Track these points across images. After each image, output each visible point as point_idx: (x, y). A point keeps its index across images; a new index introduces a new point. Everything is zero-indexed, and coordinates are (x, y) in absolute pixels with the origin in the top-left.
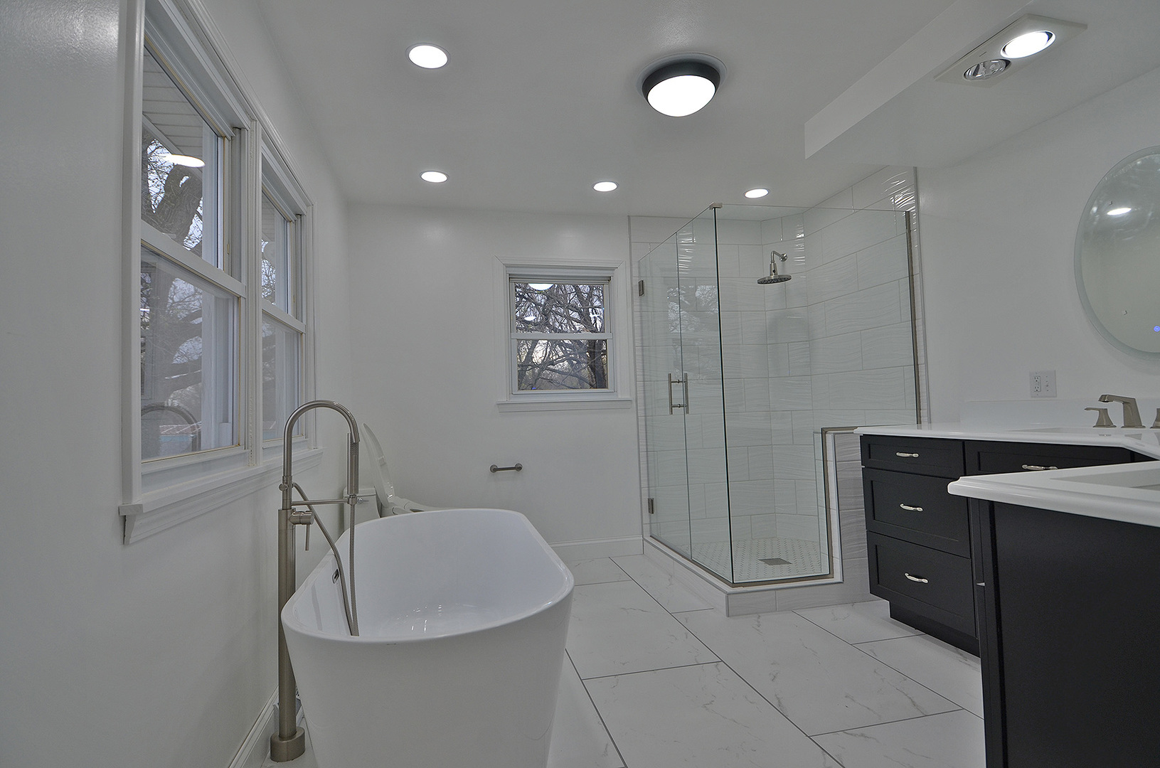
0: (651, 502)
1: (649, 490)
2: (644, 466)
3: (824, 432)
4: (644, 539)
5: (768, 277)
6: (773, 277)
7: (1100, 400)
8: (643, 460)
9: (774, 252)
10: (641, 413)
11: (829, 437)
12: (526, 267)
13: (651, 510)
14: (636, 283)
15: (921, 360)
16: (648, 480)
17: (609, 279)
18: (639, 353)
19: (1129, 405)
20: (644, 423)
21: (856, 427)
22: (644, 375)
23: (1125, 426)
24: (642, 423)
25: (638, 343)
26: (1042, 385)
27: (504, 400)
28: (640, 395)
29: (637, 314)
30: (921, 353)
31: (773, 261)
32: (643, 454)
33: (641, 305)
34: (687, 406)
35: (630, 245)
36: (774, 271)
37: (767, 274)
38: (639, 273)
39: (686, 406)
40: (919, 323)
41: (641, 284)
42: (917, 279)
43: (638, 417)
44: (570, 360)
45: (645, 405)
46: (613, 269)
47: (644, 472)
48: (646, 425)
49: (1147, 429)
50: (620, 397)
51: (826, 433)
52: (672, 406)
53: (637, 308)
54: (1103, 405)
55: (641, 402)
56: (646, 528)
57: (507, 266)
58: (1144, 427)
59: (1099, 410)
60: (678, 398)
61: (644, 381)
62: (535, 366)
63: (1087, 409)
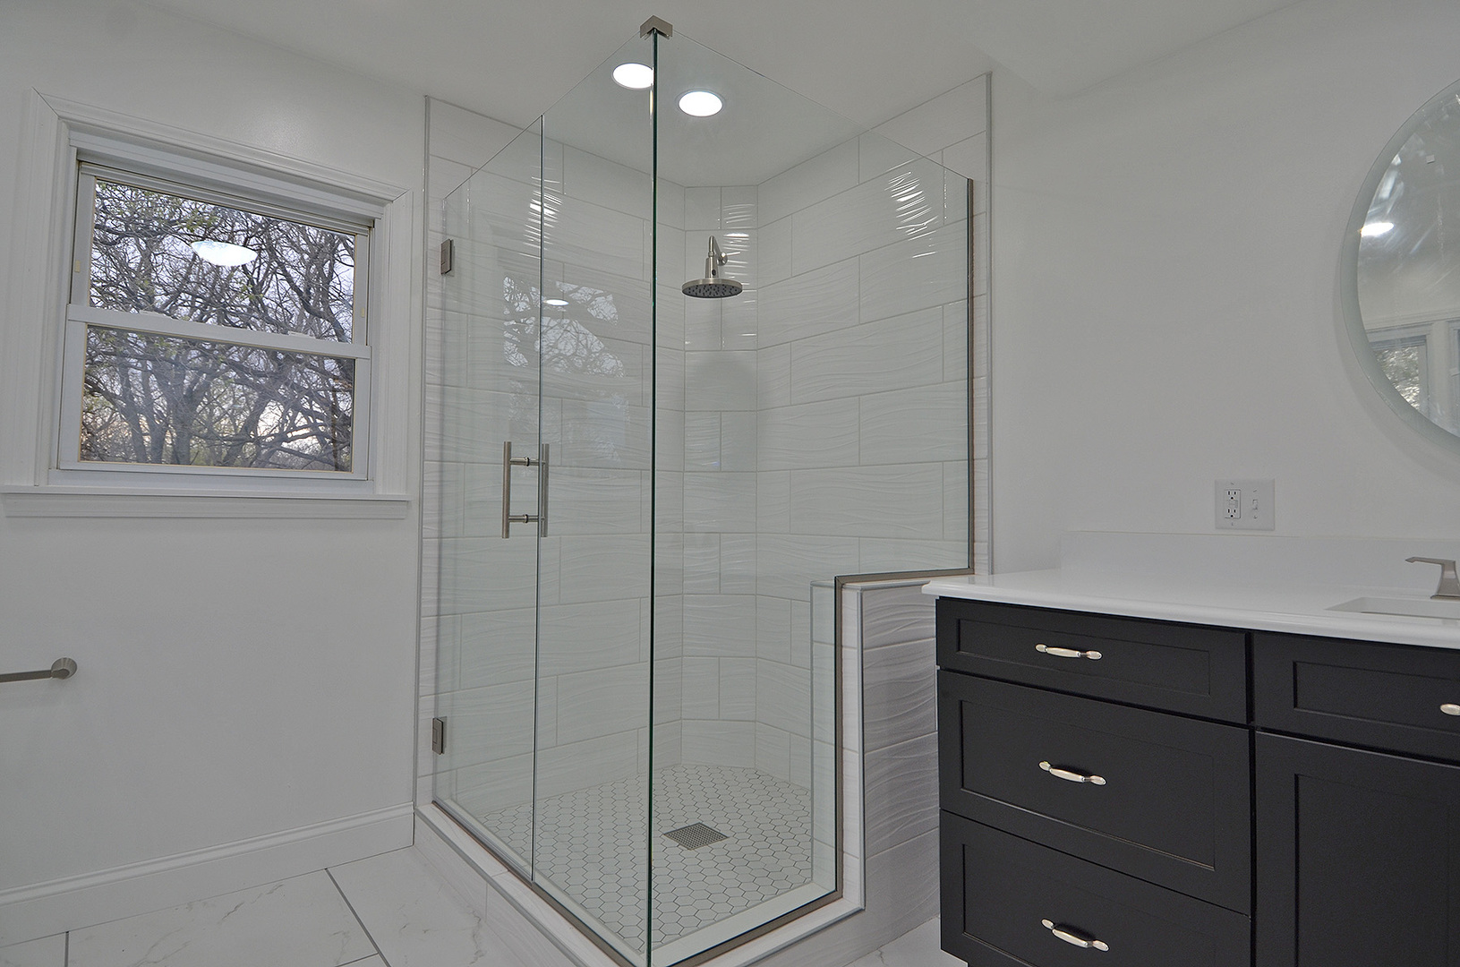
0: (440, 728)
1: (436, 700)
2: (428, 646)
3: (839, 585)
4: (416, 813)
5: (703, 283)
6: (710, 283)
8: (428, 633)
9: (715, 240)
10: (431, 530)
11: (851, 597)
12: (135, 143)
13: (440, 744)
14: (436, 243)
15: (981, 453)
16: (437, 677)
17: (371, 224)
18: (433, 398)
20: (435, 553)
22: (442, 447)
24: (430, 552)
25: (433, 377)
26: (1244, 507)
27: (25, 483)
28: (431, 491)
29: (434, 314)
30: (981, 440)
31: (712, 256)
32: (429, 622)
33: (444, 296)
34: (545, 520)
35: (427, 161)
36: (714, 270)
38: (445, 224)
39: (541, 520)
40: (980, 383)
41: (448, 251)
42: (981, 303)
43: (421, 538)
44: (320, 436)
45: (441, 512)
46: (382, 202)
47: (428, 661)
48: (440, 557)
50: (381, 491)
51: (844, 586)
52: (508, 519)
53: (434, 299)
55: (431, 505)
56: (425, 784)
57: (74, 126)
60: (526, 500)
61: (441, 461)
62: (258, 441)
63: (1411, 560)
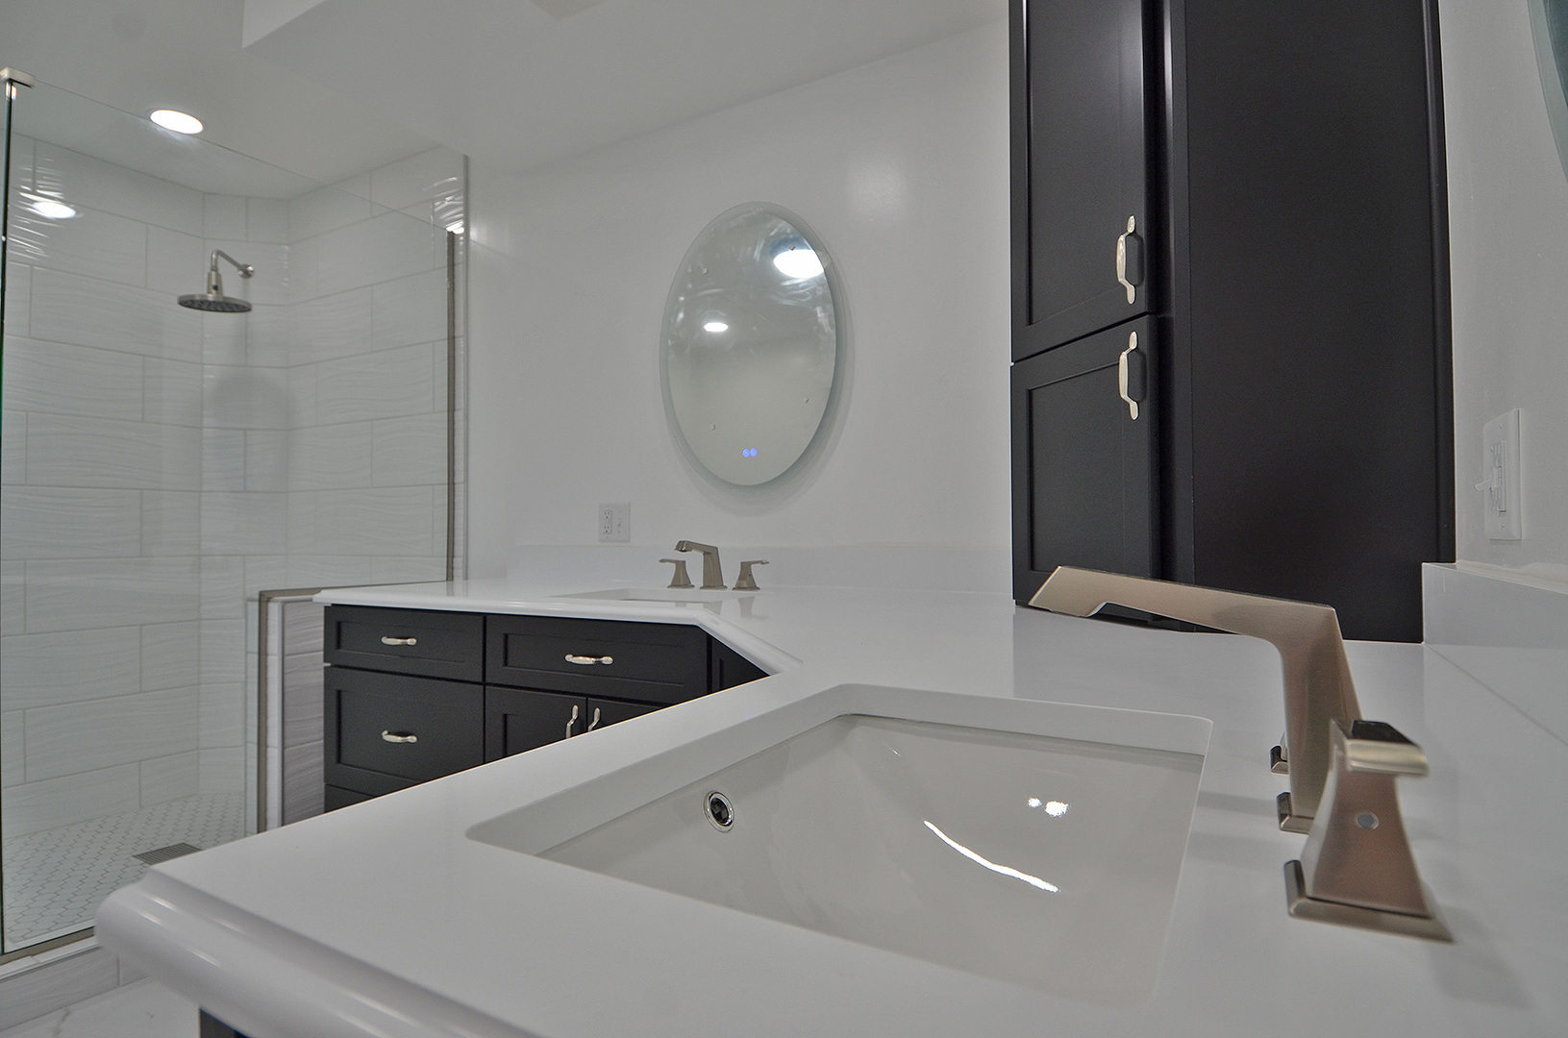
3: (264, 599)
5: (202, 296)
6: (211, 297)
7: (677, 549)
9: (220, 253)
11: (274, 609)
15: (459, 477)
19: (710, 554)
21: (318, 590)
23: (705, 587)
26: (614, 524)
30: (459, 466)
31: (215, 268)
36: (216, 288)
37: (200, 290)
40: (459, 415)
42: (460, 343)
49: (729, 591)
51: (269, 600)
54: (680, 556)
58: (726, 587)
59: (676, 562)
63: (662, 561)
